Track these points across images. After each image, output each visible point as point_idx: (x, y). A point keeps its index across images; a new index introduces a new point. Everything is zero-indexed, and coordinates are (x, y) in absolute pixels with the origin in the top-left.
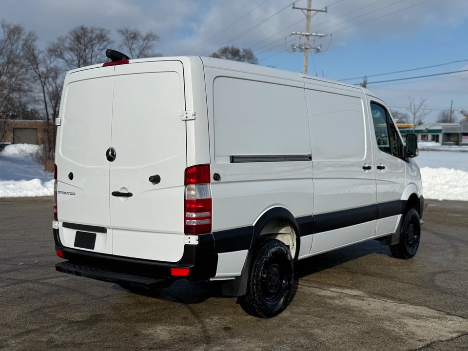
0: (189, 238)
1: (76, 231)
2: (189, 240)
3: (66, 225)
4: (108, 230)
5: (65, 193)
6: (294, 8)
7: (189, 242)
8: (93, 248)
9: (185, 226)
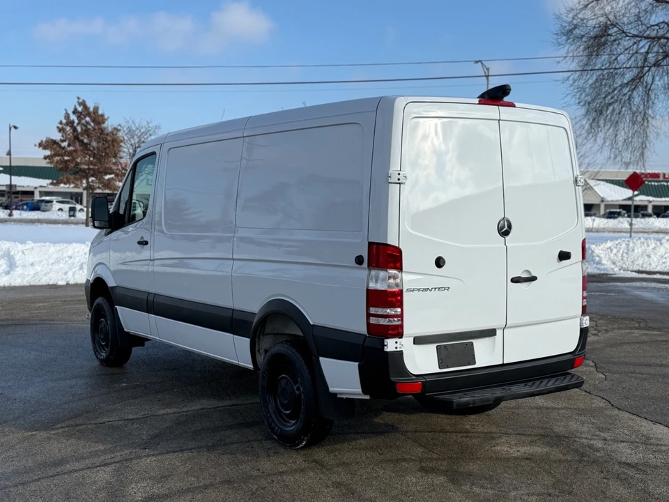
1: (435, 345)
3: (418, 341)
4: (498, 332)
5: (426, 290)
8: (474, 363)
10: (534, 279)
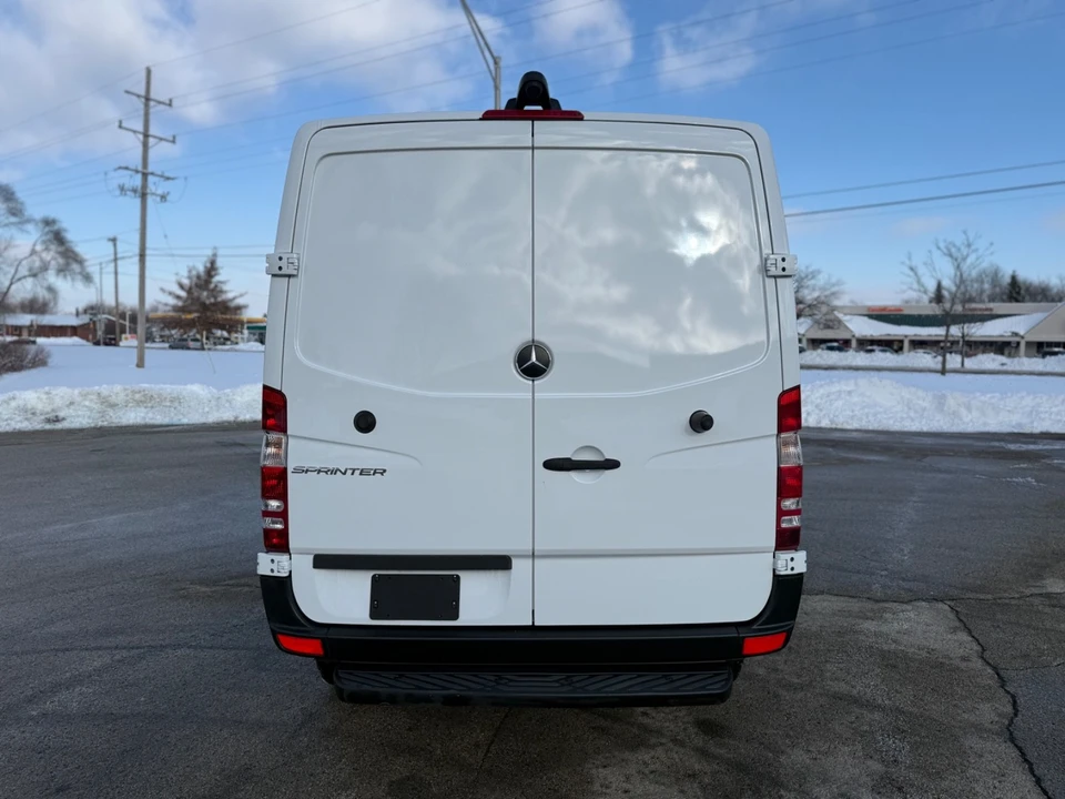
0: (792, 559)
1: (372, 573)
2: (791, 564)
3: (323, 562)
4: (515, 562)
5: (334, 472)
6: (120, 127)
7: (792, 569)
8: (455, 616)
9: (777, 531)
10: (612, 464)
